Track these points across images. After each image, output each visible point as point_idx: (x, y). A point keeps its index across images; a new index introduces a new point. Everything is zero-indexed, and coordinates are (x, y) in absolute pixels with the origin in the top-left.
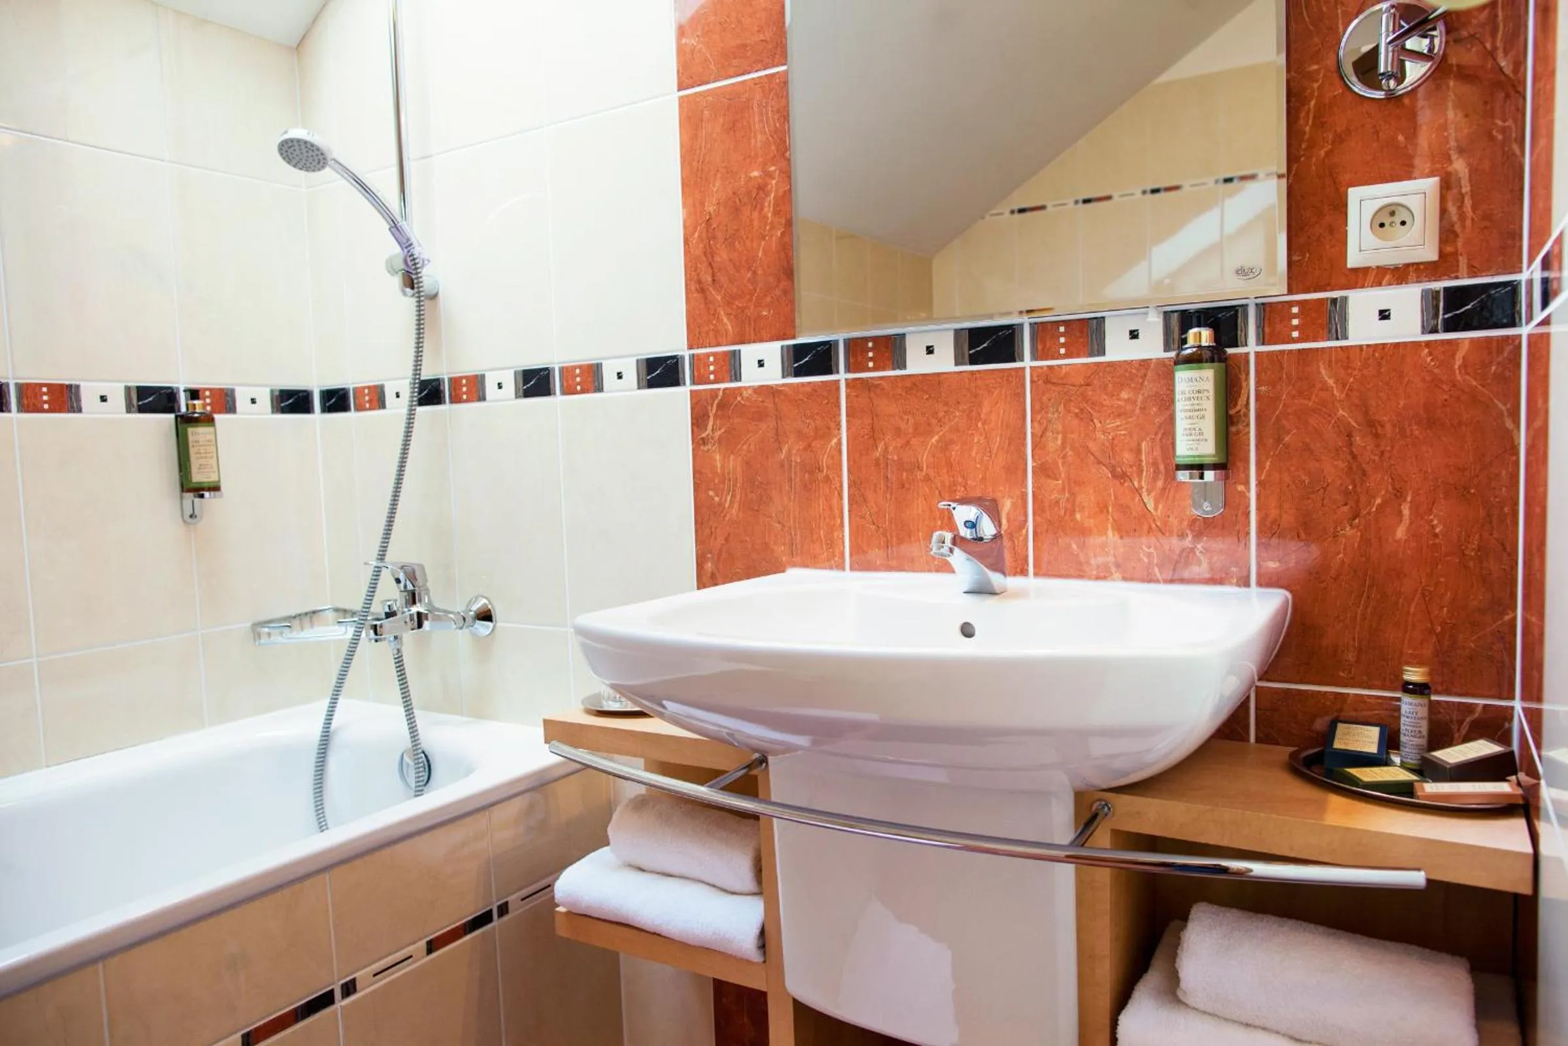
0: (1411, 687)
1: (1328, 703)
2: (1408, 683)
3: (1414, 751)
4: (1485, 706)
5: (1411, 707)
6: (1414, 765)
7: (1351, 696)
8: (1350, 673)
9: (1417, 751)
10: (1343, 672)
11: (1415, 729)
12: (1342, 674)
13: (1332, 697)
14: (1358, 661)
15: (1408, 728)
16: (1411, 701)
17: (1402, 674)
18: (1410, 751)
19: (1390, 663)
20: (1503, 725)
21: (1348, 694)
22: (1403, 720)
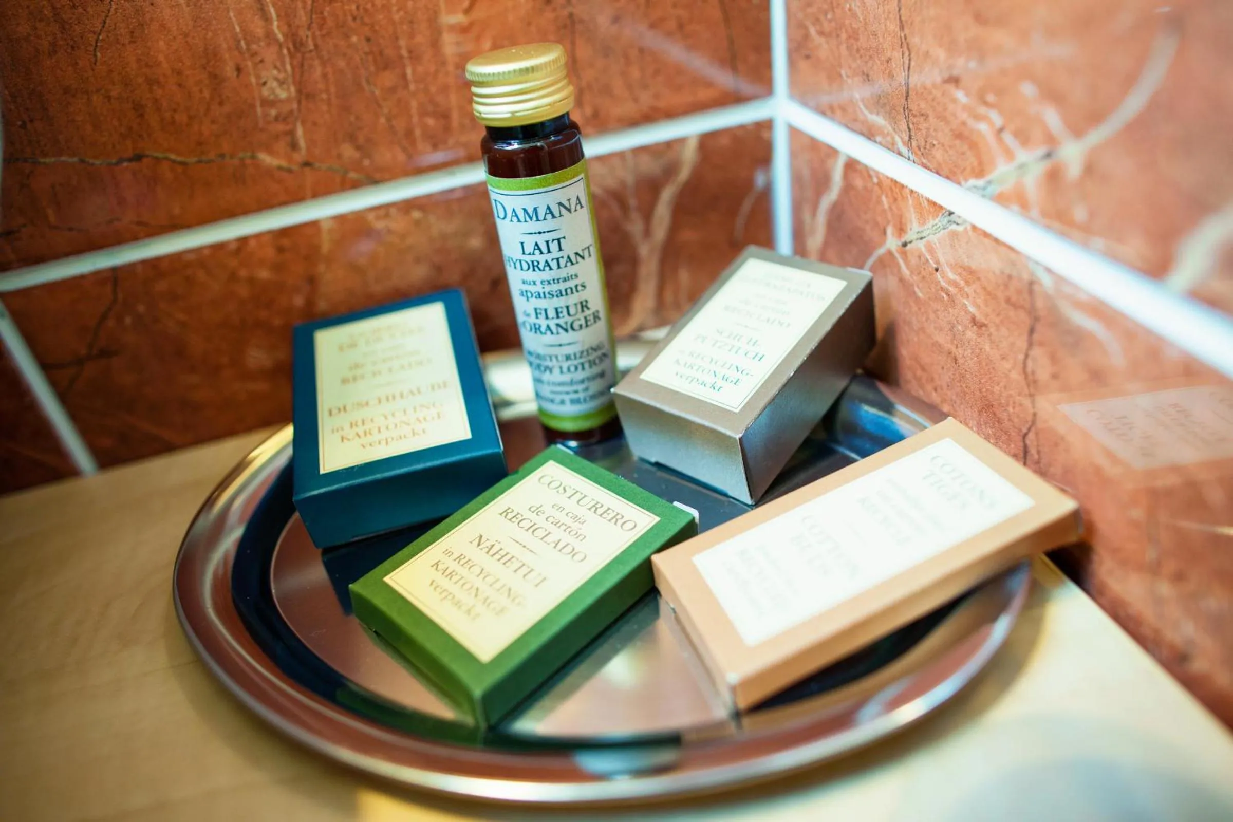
0: (515, 146)
1: (264, 274)
2: (498, 134)
3: (580, 375)
4: (707, 140)
5: (534, 226)
6: (586, 416)
7: (325, 226)
8: (294, 146)
9: (588, 372)
10: (269, 150)
11: (560, 302)
12: (266, 159)
13: (269, 253)
14: (305, 94)
15: (542, 304)
16: (529, 203)
17: (470, 99)
18: (566, 378)
19: (409, 71)
20: (749, 183)
21: (314, 225)
22: (516, 279)
